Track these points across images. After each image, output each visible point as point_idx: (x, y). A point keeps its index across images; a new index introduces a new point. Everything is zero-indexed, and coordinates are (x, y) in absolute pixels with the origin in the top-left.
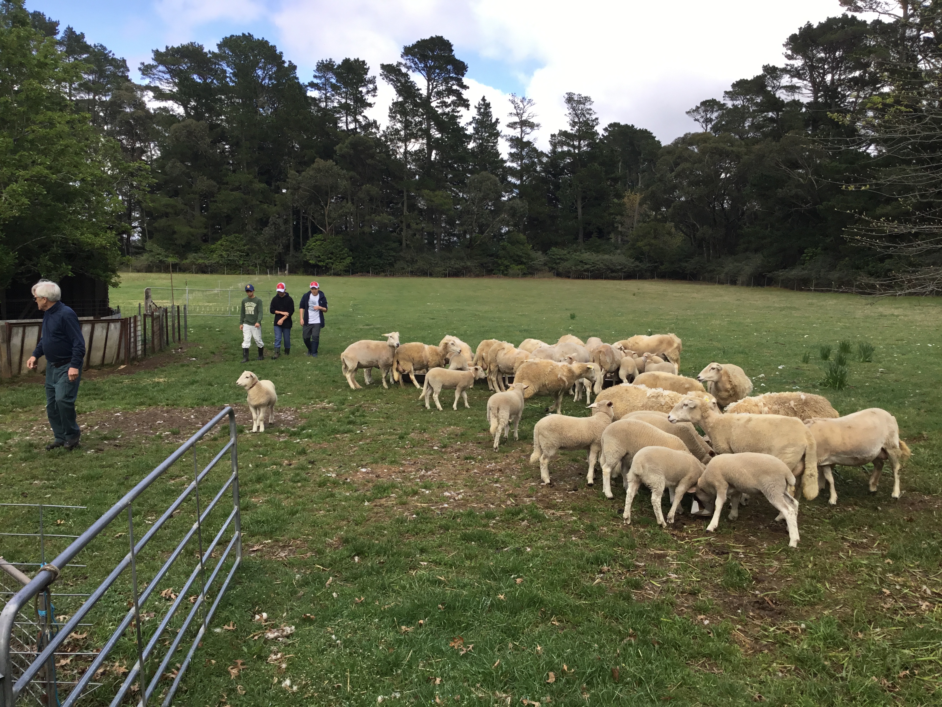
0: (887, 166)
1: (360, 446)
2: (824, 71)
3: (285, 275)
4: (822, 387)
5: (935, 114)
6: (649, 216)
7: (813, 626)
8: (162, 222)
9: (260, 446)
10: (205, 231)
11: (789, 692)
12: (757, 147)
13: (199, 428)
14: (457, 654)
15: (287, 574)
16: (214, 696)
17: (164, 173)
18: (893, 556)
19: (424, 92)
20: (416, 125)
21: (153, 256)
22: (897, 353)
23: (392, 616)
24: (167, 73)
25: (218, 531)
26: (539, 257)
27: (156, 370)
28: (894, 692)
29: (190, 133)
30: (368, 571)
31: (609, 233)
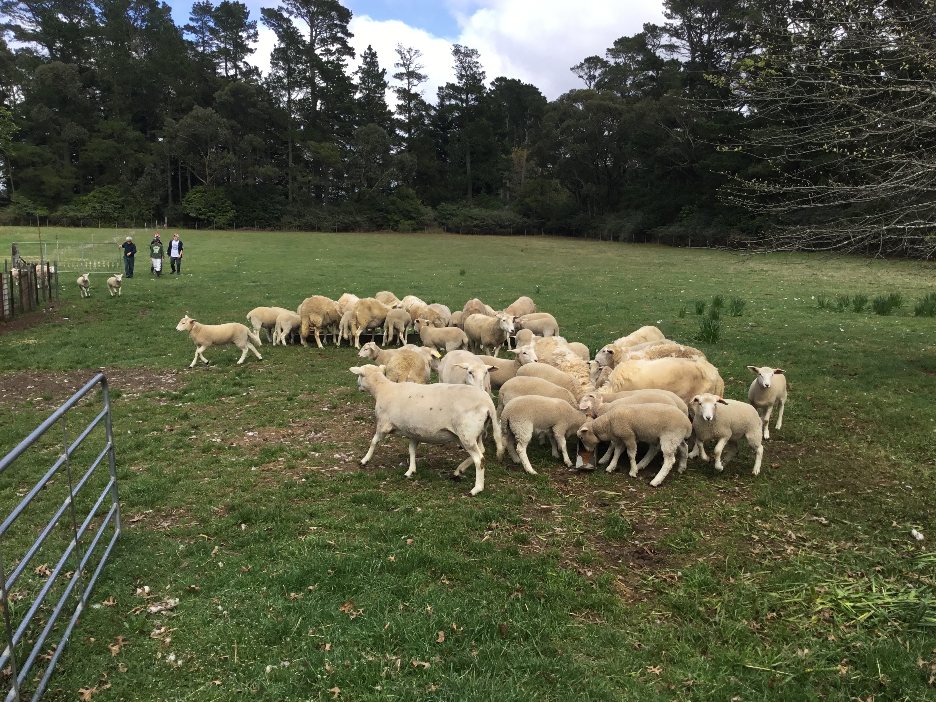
0: (758, 126)
1: (246, 409)
2: (701, 31)
3: (164, 228)
4: (697, 341)
5: (802, 78)
6: (536, 173)
7: (689, 574)
8: (29, 172)
9: (139, 411)
10: (76, 182)
11: (667, 639)
12: (638, 105)
13: (73, 393)
14: (347, 618)
15: (170, 545)
16: (94, 676)
17: (29, 119)
18: (762, 504)
19: (307, 39)
20: (299, 73)
21: (20, 208)
22: (766, 307)
23: (281, 583)
24: (29, 11)
25: (96, 501)
26: (429, 213)
27: (25, 331)
28: (763, 634)
29: (57, 77)
30: (255, 539)
31: (498, 189)
